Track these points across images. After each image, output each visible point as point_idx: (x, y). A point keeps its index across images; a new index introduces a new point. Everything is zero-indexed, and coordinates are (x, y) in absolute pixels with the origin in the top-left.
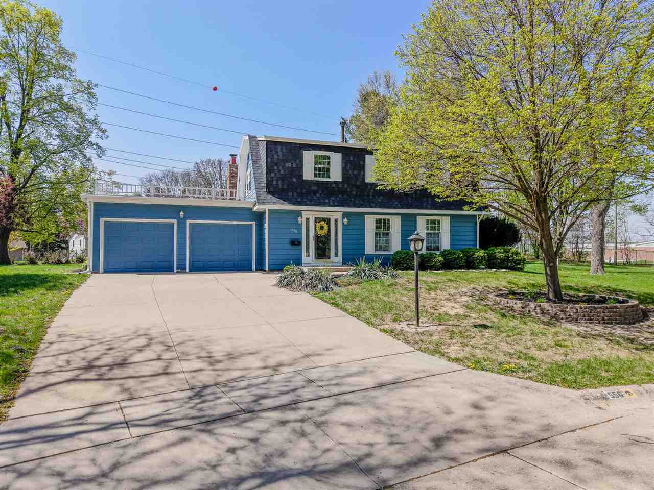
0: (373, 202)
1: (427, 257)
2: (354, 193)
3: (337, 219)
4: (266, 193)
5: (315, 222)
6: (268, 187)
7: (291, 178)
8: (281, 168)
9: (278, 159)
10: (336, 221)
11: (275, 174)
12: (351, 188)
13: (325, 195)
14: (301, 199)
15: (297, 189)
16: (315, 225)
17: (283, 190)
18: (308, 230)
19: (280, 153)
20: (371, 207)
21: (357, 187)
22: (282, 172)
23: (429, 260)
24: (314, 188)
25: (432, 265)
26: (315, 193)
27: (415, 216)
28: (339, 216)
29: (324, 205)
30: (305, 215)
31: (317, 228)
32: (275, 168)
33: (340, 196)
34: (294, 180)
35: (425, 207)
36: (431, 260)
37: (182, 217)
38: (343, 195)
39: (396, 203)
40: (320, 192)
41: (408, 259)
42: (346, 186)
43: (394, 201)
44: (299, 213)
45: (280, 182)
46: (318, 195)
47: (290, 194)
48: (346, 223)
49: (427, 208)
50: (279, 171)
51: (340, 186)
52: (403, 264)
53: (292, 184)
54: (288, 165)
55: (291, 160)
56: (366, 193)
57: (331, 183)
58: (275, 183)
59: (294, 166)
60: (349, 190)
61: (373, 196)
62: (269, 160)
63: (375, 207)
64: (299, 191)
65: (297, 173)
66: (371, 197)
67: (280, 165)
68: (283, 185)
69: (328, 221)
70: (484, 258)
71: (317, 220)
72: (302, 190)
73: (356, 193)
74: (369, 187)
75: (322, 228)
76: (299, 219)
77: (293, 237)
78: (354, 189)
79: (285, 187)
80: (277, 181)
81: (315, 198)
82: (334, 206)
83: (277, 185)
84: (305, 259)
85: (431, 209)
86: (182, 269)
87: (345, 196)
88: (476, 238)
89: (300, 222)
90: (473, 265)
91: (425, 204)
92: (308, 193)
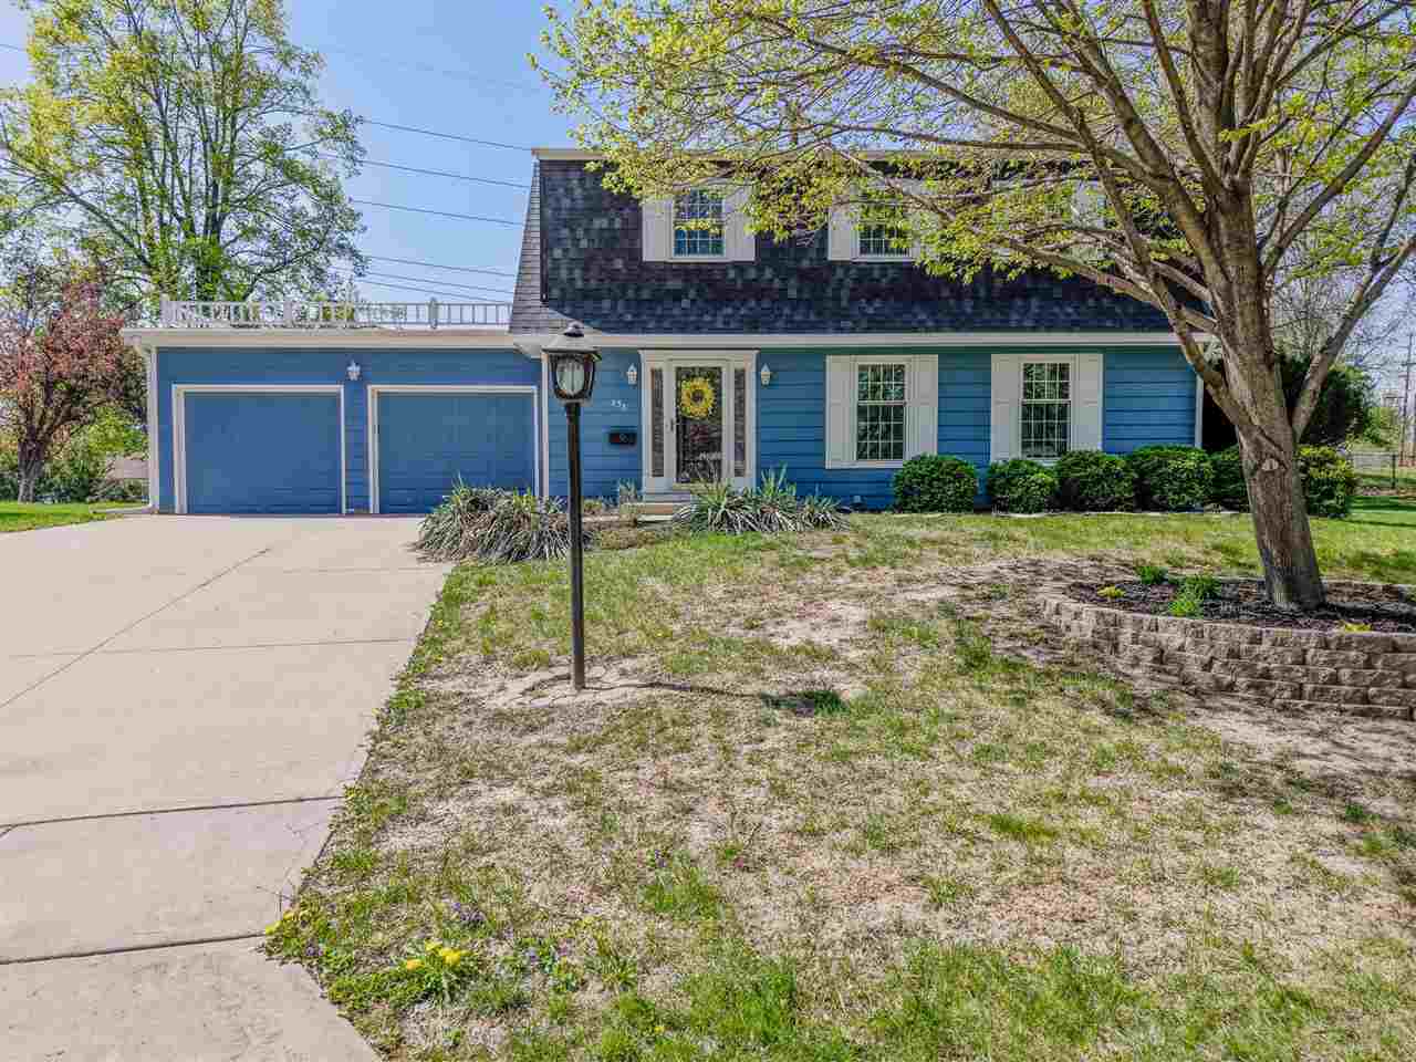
0: (847, 317)
1: (1003, 474)
2: (792, 293)
3: (743, 371)
4: (540, 303)
5: (678, 379)
6: (545, 288)
7: (610, 260)
8: (580, 233)
9: (572, 209)
10: (740, 376)
11: (566, 251)
12: (783, 280)
13: (707, 301)
14: (635, 316)
15: (624, 290)
16: (679, 390)
17: (586, 294)
18: (657, 403)
19: (578, 192)
20: (840, 330)
21: (803, 275)
22: (584, 244)
23: (1008, 481)
24: (674, 284)
25: (1016, 496)
26: (677, 296)
27: (985, 353)
28: (748, 362)
29: (698, 329)
30: (649, 362)
31: (684, 397)
32: (565, 232)
33: (753, 303)
34: (619, 264)
35: (1013, 324)
36: (1014, 482)
37: (354, 377)
38: (758, 300)
39: (923, 317)
40: (692, 293)
41: (938, 479)
42: (768, 273)
43: (916, 309)
44: (632, 356)
45: (577, 273)
46: (685, 303)
47: (606, 304)
48: (765, 380)
49: (1020, 328)
50: (576, 241)
51: (752, 274)
52: (920, 493)
53: (613, 275)
54: (600, 223)
55: (607, 210)
56: (829, 292)
57: (723, 267)
58: (564, 274)
59: (618, 224)
60: (777, 284)
61: (852, 300)
62: (549, 212)
63: (853, 330)
64: (631, 293)
65: (626, 244)
66: (844, 303)
67: (580, 225)
68: (587, 280)
69: (713, 375)
70: (1200, 476)
71: (685, 374)
72: (638, 289)
73: (799, 291)
74: (840, 273)
75: (697, 397)
76: (632, 373)
77: (616, 421)
78: (793, 282)
79: (593, 284)
80: (571, 271)
81: (676, 311)
82: (727, 330)
83: (572, 280)
84: (650, 483)
85: (1034, 329)
86: (359, 508)
87: (766, 304)
88: (1194, 418)
89: (632, 380)
90: (1162, 499)
91: (1015, 317)
92: (655, 300)
